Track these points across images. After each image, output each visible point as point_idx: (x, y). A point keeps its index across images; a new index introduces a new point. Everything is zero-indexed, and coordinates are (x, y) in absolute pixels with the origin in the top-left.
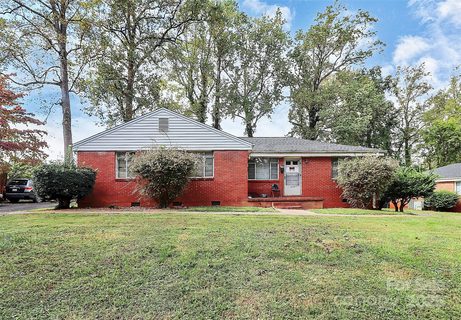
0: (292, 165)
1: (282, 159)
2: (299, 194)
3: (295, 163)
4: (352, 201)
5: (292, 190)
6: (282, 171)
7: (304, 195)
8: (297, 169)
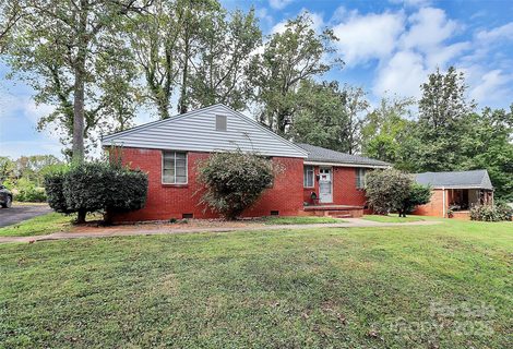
0: (324, 174)
1: (317, 167)
2: (331, 201)
3: (327, 172)
4: (377, 208)
5: (326, 197)
6: (318, 178)
7: (335, 202)
8: (329, 177)
